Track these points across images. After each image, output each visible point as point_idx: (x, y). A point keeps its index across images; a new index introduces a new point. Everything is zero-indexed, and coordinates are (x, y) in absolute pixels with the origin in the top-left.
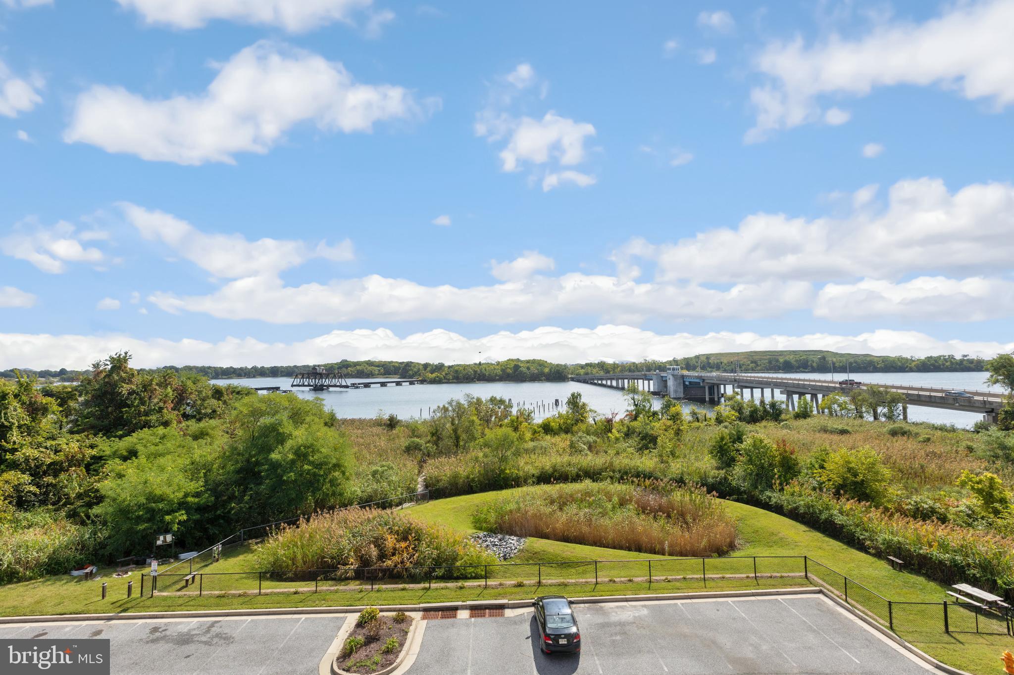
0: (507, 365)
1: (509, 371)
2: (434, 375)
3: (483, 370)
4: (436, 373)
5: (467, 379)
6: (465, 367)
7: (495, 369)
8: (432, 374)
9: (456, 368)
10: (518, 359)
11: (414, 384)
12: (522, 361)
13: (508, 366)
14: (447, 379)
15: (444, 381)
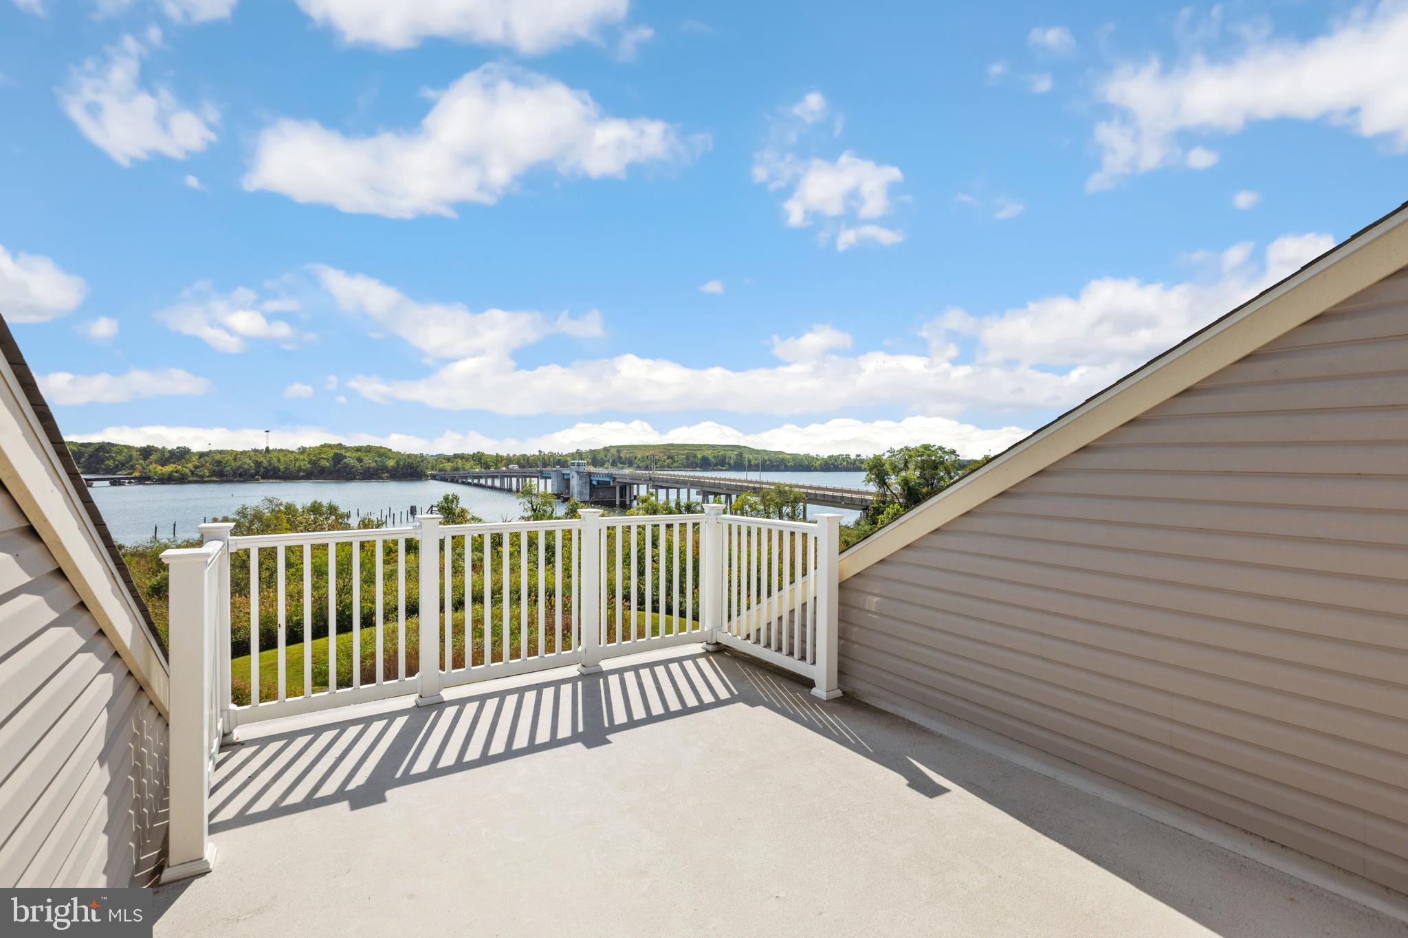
0: (319, 454)
1: (324, 463)
2: (168, 469)
3: (275, 461)
4: (174, 466)
5: (241, 475)
6: (236, 455)
7: (296, 460)
8: (162, 467)
9: (218, 457)
10: (341, 444)
11: (123, 484)
12: (346, 448)
13: (323, 456)
14: (197, 475)
15: (191, 479)
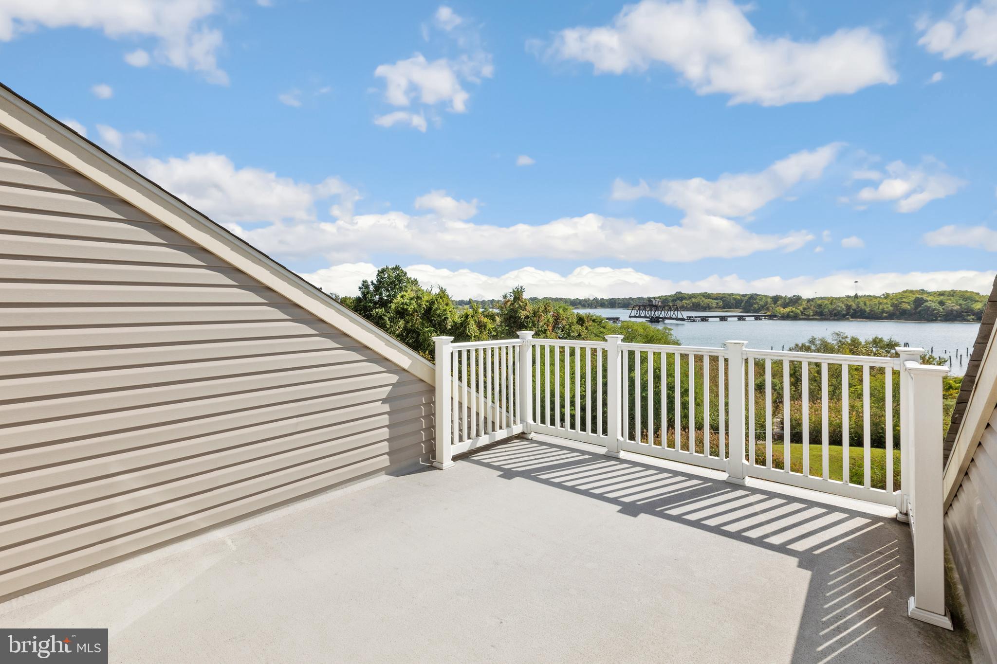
0: (901, 298)
1: (905, 306)
2: (787, 310)
3: (862, 304)
4: (791, 308)
5: (835, 315)
6: (832, 300)
7: (880, 303)
8: (784, 308)
9: (819, 302)
10: (923, 290)
11: (761, 319)
12: (929, 294)
13: (904, 300)
14: (805, 314)
15: (801, 317)
